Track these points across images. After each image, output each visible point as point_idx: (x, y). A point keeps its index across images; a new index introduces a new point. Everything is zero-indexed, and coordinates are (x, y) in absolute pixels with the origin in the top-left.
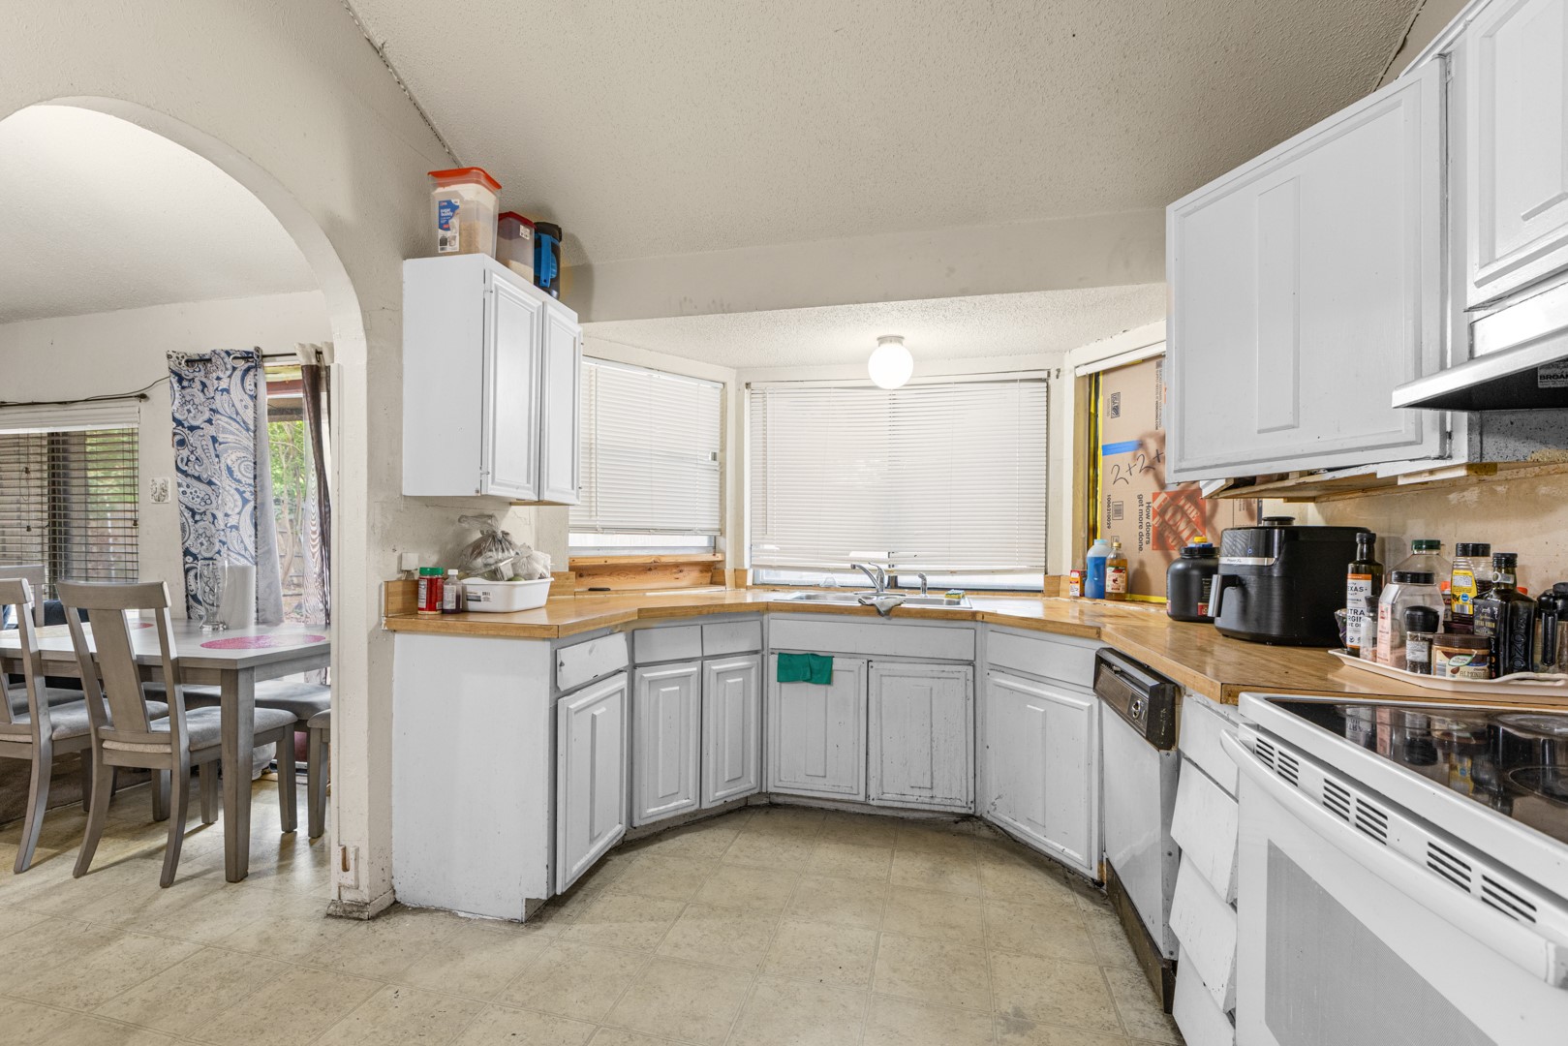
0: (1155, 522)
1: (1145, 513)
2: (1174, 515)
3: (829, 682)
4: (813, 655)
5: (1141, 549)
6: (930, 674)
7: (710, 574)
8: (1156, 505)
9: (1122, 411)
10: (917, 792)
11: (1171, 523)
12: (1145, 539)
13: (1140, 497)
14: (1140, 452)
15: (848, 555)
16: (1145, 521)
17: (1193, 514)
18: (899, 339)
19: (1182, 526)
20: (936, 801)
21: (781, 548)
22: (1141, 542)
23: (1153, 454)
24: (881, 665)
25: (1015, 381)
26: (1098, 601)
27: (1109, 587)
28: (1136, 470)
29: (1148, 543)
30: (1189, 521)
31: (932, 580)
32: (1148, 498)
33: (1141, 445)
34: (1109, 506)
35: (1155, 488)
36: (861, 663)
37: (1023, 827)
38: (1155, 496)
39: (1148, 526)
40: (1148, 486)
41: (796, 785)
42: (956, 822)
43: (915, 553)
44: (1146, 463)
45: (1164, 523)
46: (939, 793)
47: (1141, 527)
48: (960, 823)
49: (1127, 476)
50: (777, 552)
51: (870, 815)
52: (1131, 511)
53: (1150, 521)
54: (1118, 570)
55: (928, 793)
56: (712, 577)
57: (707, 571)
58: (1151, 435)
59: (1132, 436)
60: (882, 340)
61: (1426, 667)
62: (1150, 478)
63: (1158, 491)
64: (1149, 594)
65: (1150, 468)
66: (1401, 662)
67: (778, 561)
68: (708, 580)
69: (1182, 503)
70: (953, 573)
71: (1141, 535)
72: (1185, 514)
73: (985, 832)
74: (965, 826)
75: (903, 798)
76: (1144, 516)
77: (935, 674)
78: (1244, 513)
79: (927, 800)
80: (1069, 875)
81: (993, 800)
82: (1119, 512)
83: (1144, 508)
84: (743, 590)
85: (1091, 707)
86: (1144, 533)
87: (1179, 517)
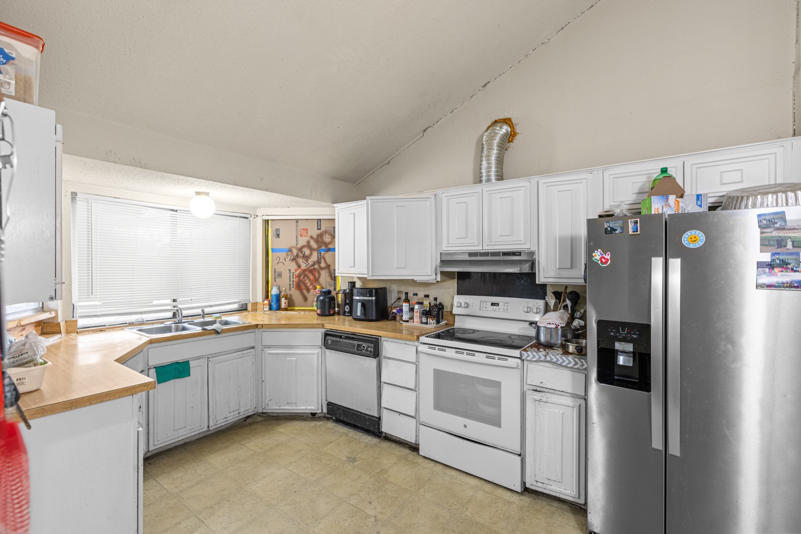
0: (296, 280)
1: (292, 276)
2: (304, 277)
3: (189, 375)
4: (177, 363)
5: (290, 290)
6: (238, 357)
7: (40, 328)
8: (296, 273)
9: (281, 236)
10: (232, 414)
11: (303, 280)
12: (292, 286)
13: (290, 270)
14: (289, 253)
15: (152, 303)
16: (292, 279)
17: (311, 277)
18: (207, 194)
19: (307, 281)
20: (241, 414)
21: (103, 303)
22: (290, 287)
23: (295, 254)
24: (215, 359)
25: (237, 217)
26: (277, 311)
27: (283, 306)
28: (287, 260)
29: (293, 287)
30: (310, 280)
31: (207, 310)
32: (293, 271)
33: (290, 250)
34: (275, 273)
35: (296, 267)
36: (204, 361)
37: (285, 407)
38: (296, 270)
39: (293, 281)
40: (293, 266)
41: (169, 439)
42: (245, 421)
43: (191, 298)
44: (292, 258)
45: (300, 280)
46: (241, 410)
47: (290, 281)
48: (247, 420)
49: (284, 262)
50: (100, 305)
51: (204, 437)
52: (286, 275)
53: (294, 279)
54: (286, 299)
55: (237, 412)
56: (42, 329)
57: (39, 326)
58: (294, 247)
59: (287, 247)
60: (198, 193)
61: (427, 323)
62: (294, 264)
63: (297, 268)
64: (294, 306)
65: (293, 259)
66: (422, 323)
67: (100, 311)
68: (40, 331)
69: (307, 273)
70: (211, 306)
71: (290, 285)
72: (308, 277)
73: (259, 419)
74: (249, 420)
75: (227, 419)
76: (291, 277)
77: (240, 356)
78: (329, 277)
79: (237, 415)
80: (302, 417)
81: (267, 402)
82: (280, 275)
83: (291, 274)
84: (74, 335)
85: (318, 353)
86: (292, 284)
87: (306, 278)
